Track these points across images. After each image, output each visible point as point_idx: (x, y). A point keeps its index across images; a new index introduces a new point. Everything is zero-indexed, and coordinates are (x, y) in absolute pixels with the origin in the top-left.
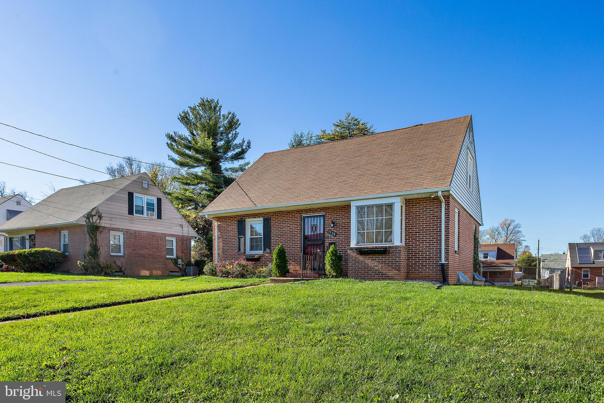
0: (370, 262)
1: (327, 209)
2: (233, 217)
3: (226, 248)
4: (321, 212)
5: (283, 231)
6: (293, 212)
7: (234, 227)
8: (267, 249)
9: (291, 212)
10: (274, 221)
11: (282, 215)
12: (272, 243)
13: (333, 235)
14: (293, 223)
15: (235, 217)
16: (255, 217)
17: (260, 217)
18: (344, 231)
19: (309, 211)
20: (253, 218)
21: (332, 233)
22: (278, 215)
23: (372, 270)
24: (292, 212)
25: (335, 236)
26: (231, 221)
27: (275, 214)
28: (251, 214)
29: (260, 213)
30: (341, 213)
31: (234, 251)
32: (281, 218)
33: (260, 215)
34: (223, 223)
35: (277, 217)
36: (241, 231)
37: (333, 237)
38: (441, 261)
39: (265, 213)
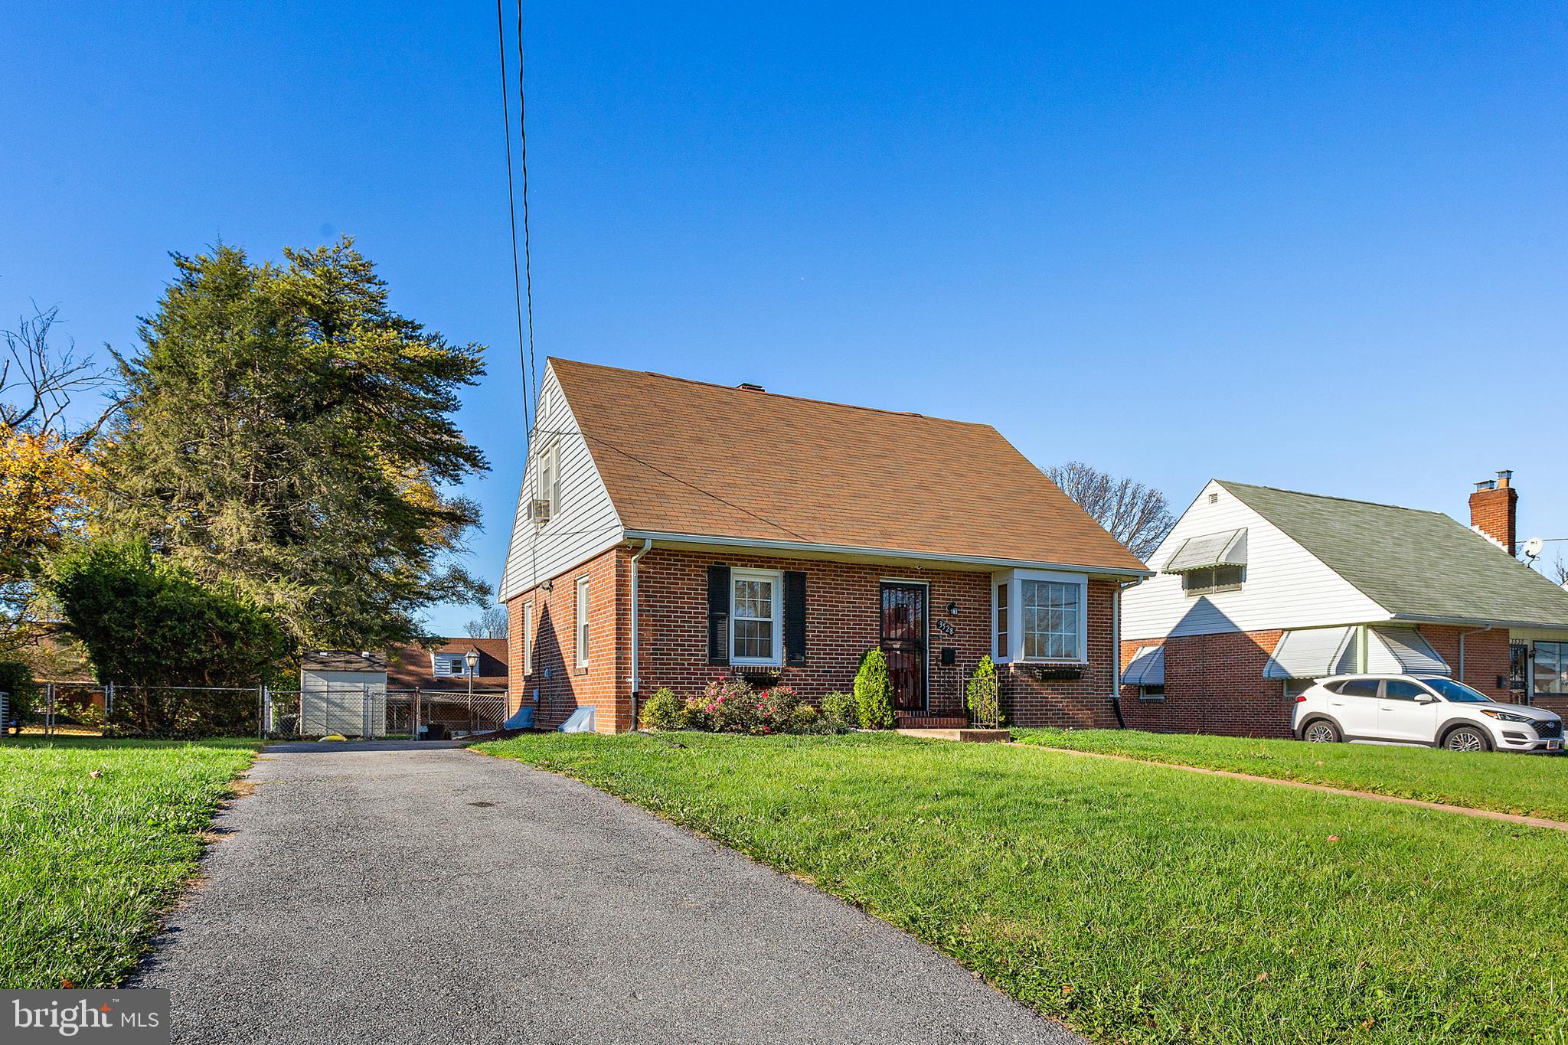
0: (1049, 694)
1: (936, 574)
2: (691, 557)
3: (665, 645)
4: (923, 577)
5: (838, 611)
6: (864, 569)
7: (694, 588)
8: (798, 656)
9: (858, 568)
10: (815, 583)
11: (835, 571)
12: (809, 640)
13: (948, 633)
14: (863, 595)
15: (701, 555)
16: (762, 567)
17: (776, 568)
18: (968, 625)
19: (899, 572)
20: (756, 566)
21: (946, 628)
22: (825, 570)
23: (1052, 710)
24: (861, 567)
25: (952, 636)
26: (685, 566)
27: (816, 565)
28: (751, 556)
29: (776, 558)
30: (963, 588)
31: (692, 655)
32: (833, 580)
33: (776, 562)
34: (654, 568)
35: (824, 575)
36: (719, 602)
37: (947, 638)
38: (1112, 694)
39: (789, 559)
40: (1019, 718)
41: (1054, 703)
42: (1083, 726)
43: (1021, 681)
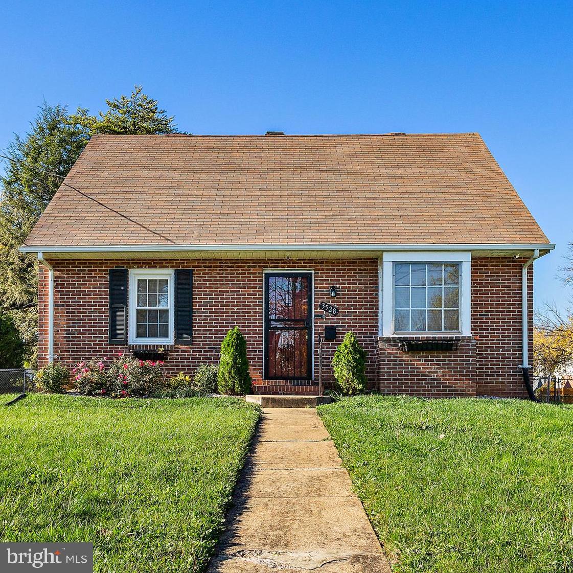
0: (421, 365)
1: (318, 263)
2: (96, 263)
3: (76, 330)
4: (306, 267)
5: (223, 298)
6: (246, 263)
7: (99, 285)
8: (185, 336)
9: (242, 263)
10: (201, 277)
11: (220, 267)
12: (196, 323)
13: (332, 313)
14: (246, 284)
15: (103, 262)
16: (155, 267)
17: (167, 267)
18: (352, 305)
19: (282, 263)
20: (149, 267)
21: (329, 309)
22: (211, 267)
23: (425, 379)
24: (244, 262)
25: (336, 315)
26: (92, 271)
27: (202, 263)
28: (145, 260)
29: (167, 260)
30: (347, 273)
31: (97, 337)
32: (218, 274)
33: (167, 263)
34: (67, 274)
35: (209, 270)
36: (118, 297)
37: (330, 317)
38: (522, 365)
39: (178, 260)
40: (385, 387)
41: (427, 373)
42: (463, 394)
43: (388, 353)
